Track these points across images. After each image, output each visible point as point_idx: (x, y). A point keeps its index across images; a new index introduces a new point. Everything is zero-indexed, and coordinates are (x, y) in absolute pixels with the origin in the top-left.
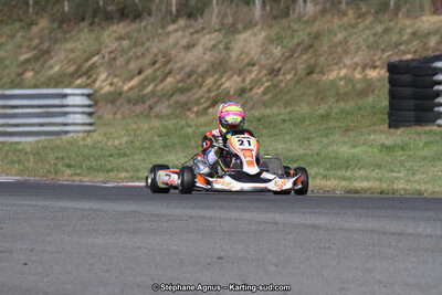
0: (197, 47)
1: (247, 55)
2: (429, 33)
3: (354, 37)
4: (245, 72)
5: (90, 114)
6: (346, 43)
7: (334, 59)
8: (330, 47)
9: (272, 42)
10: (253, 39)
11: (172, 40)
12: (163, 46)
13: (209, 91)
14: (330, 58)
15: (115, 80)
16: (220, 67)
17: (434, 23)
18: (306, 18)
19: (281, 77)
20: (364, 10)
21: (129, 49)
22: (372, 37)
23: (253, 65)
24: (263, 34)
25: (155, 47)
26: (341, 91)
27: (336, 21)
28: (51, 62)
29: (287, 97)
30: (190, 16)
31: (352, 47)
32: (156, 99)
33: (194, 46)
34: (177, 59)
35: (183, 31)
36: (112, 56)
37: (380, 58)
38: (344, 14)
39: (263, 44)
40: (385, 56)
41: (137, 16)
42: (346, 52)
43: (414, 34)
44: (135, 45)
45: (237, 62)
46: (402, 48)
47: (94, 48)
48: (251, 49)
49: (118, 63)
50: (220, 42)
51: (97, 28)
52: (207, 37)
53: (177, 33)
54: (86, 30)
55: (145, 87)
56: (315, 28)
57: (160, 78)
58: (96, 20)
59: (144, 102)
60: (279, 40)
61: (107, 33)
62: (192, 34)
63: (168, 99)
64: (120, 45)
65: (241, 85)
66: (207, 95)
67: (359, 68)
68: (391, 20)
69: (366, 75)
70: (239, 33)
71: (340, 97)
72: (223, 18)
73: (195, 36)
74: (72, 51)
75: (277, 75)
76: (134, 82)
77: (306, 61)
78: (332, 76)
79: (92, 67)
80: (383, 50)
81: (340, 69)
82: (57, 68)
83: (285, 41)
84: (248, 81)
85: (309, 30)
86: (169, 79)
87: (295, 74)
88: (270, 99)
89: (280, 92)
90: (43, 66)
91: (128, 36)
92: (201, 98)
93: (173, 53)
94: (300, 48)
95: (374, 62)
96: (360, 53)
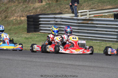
2: (37, 8)
3: (18, 8)
6: (15, 10)
8: (11, 11)
14: (11, 14)
17: (39, 5)
18: (5, 3)
20: (20, 1)
22: (22, 9)
26: (14, 23)
27: (12, 4)
31: (17, 11)
37: (24, 14)
38: (15, 2)
40: (26, 14)
42: (15, 12)
43: (33, 8)
46: (30, 12)
56: (7, 6)
67: (19, 17)
68: (27, 4)
69: (21, 19)
71: (14, 24)
77: (5, 15)
78: (12, 19)
80: (25, 12)
81: (14, 17)
85: (5, 6)
87: (2, 18)
94: (3, 11)
95: (23, 15)
96: (19, 13)
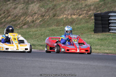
0: (17, 8)
1: (34, 11)
2: (90, 5)
3: (67, 6)
4: (34, 16)
6: (65, 8)
7: (61, 12)
8: (60, 9)
9: (41, 7)
10: (35, 6)
11: (9, 6)
12: (7, 8)
13: (22, 21)
14: (60, 12)
16: (25, 14)
17: (92, 2)
19: (45, 17)
22: (73, 6)
23: (36, 14)
24: (38, 5)
25: (4, 8)
26: (65, 22)
27: (60, 1)
29: (48, 23)
31: (67, 9)
32: (6, 23)
33: (16, 8)
34: (11, 12)
35: (13, 4)
37: (76, 12)
39: (38, 8)
42: (65, 10)
43: (86, 5)
45: (31, 13)
46: (83, 9)
48: (34, 9)
50: (24, 7)
52: (20, 5)
53: (10, 4)
55: (2, 20)
56: (54, 3)
57: (6, 17)
59: (2, 24)
60: (43, 6)
62: (15, 5)
63: (10, 23)
65: (33, 20)
66: (22, 22)
67: (70, 15)
68: (78, 1)
69: (72, 17)
70: (30, 4)
73: (16, 5)
75: (43, 17)
77: (53, 12)
78: (61, 17)
80: (77, 10)
81: (64, 15)
83: (45, 7)
84: (34, 18)
85: (52, 4)
86: (9, 18)
87: (49, 17)
88: (42, 24)
89: (45, 22)
92: (20, 23)
93: (10, 10)
95: (74, 13)
96: (69, 10)
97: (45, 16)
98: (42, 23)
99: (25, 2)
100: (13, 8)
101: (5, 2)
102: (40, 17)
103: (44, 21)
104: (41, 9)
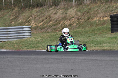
1: (71, 15)
3: (100, 9)
4: (71, 19)
5: (30, 32)
6: (98, 11)
8: (94, 12)
9: (78, 11)
10: (73, 11)
11: (51, 12)
12: (49, 14)
13: (62, 25)
14: (94, 15)
15: (36, 23)
16: (64, 18)
18: (87, 4)
19: (81, 21)
20: (102, 2)
21: (40, 15)
22: (105, 9)
23: (73, 18)
24: (75, 9)
25: (47, 14)
26: (97, 24)
27: (95, 5)
28: (19, 19)
29: (83, 26)
30: (56, 5)
31: (100, 12)
32: (47, 28)
33: (57, 13)
35: (54, 9)
36: (35, 17)
37: (107, 14)
38: (97, 3)
39: (75, 12)
40: (109, 14)
41: (41, 6)
42: (98, 13)
43: (116, 7)
44: (41, 14)
45: (69, 17)
46: (113, 11)
47: (30, 15)
48: (72, 13)
49: (37, 19)
50: (64, 12)
51: (31, 10)
52: (60, 11)
53: (52, 10)
54: (28, 10)
55: (44, 25)
56: (89, 7)
57: (48, 22)
58: (30, 7)
59: (44, 29)
60: (80, 11)
61: (33, 11)
63: (51, 28)
64: (37, 14)
65: (70, 23)
67: (102, 17)
68: (110, 4)
69: (104, 19)
70: (69, 9)
72: (64, 6)
73: (57, 11)
74: (24, 16)
75: (80, 20)
76: (41, 24)
77: (87, 16)
78: (95, 20)
79: (30, 20)
80: (108, 12)
81: (97, 18)
82: (20, 21)
83: (82, 11)
84: (72, 22)
85: (88, 8)
86: (51, 22)
87: (85, 20)
90: (17, 20)
91: (39, 11)
92: (60, 27)
93: (52, 15)
94: (86, 13)
95: (106, 15)
96: (102, 13)
97: (81, 19)
98: (78, 26)
99: (65, 7)
100: (54, 14)
101: (48, 9)
102: (77, 20)
103: (80, 24)
104: (78, 13)
